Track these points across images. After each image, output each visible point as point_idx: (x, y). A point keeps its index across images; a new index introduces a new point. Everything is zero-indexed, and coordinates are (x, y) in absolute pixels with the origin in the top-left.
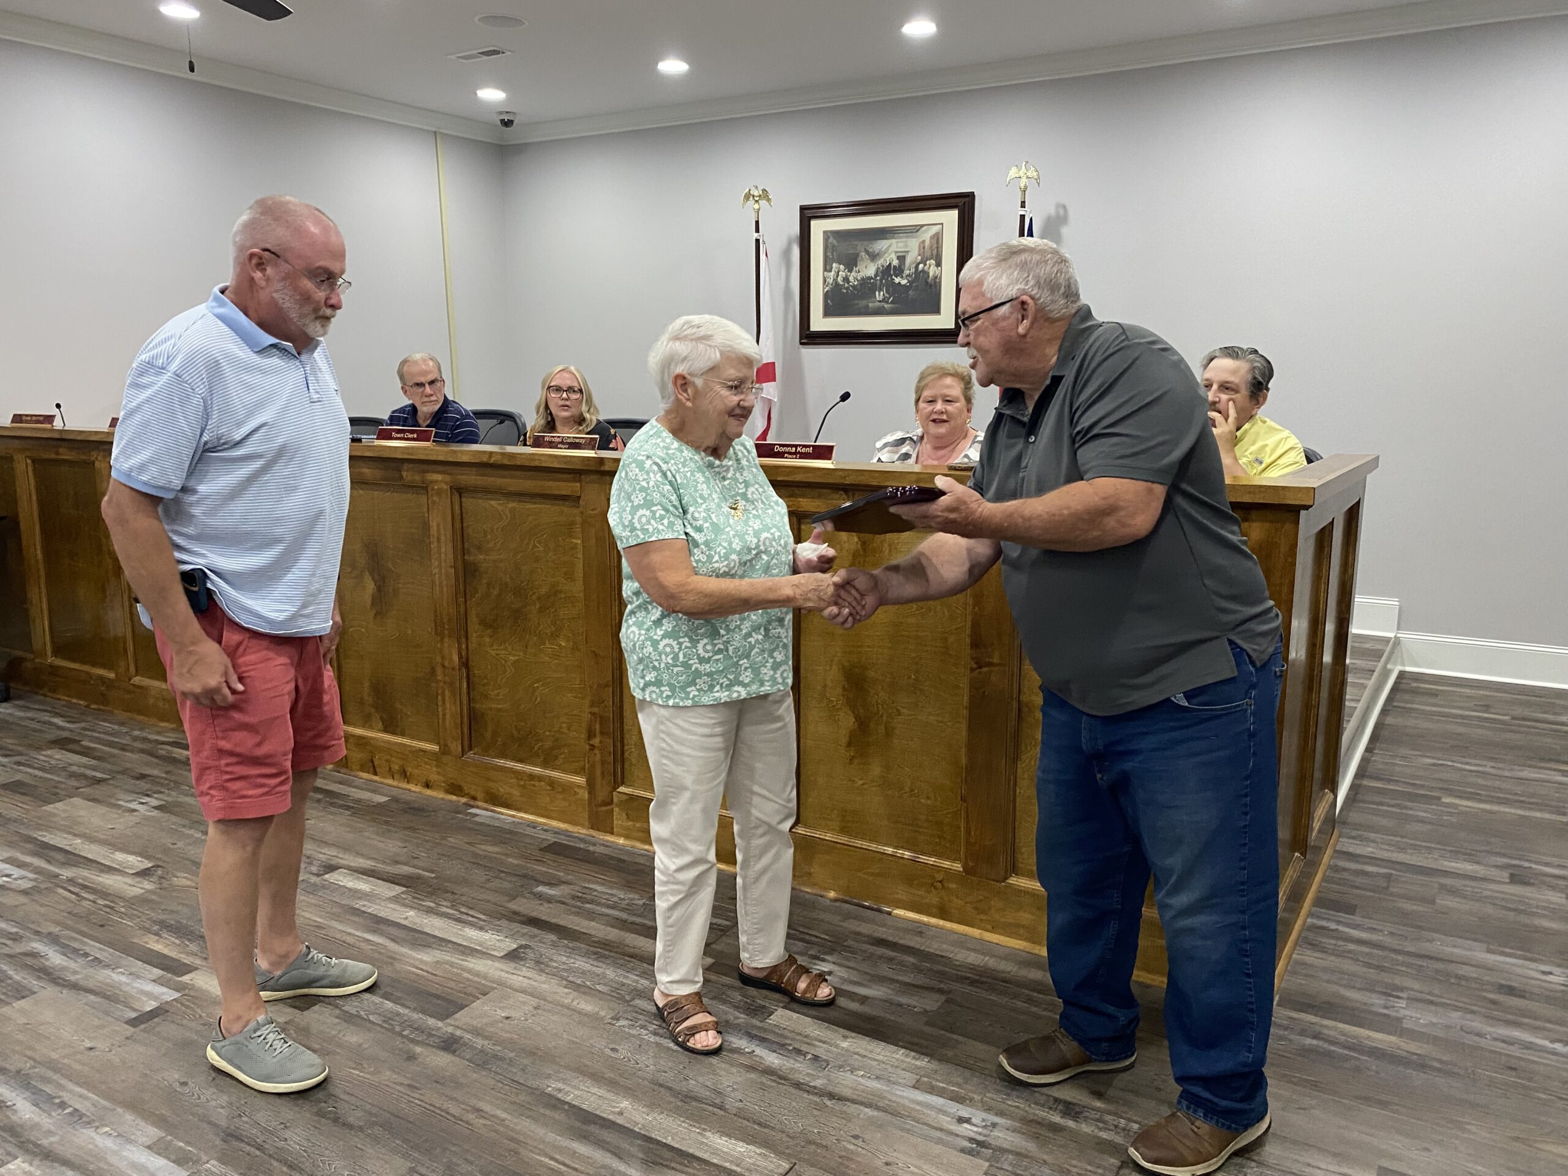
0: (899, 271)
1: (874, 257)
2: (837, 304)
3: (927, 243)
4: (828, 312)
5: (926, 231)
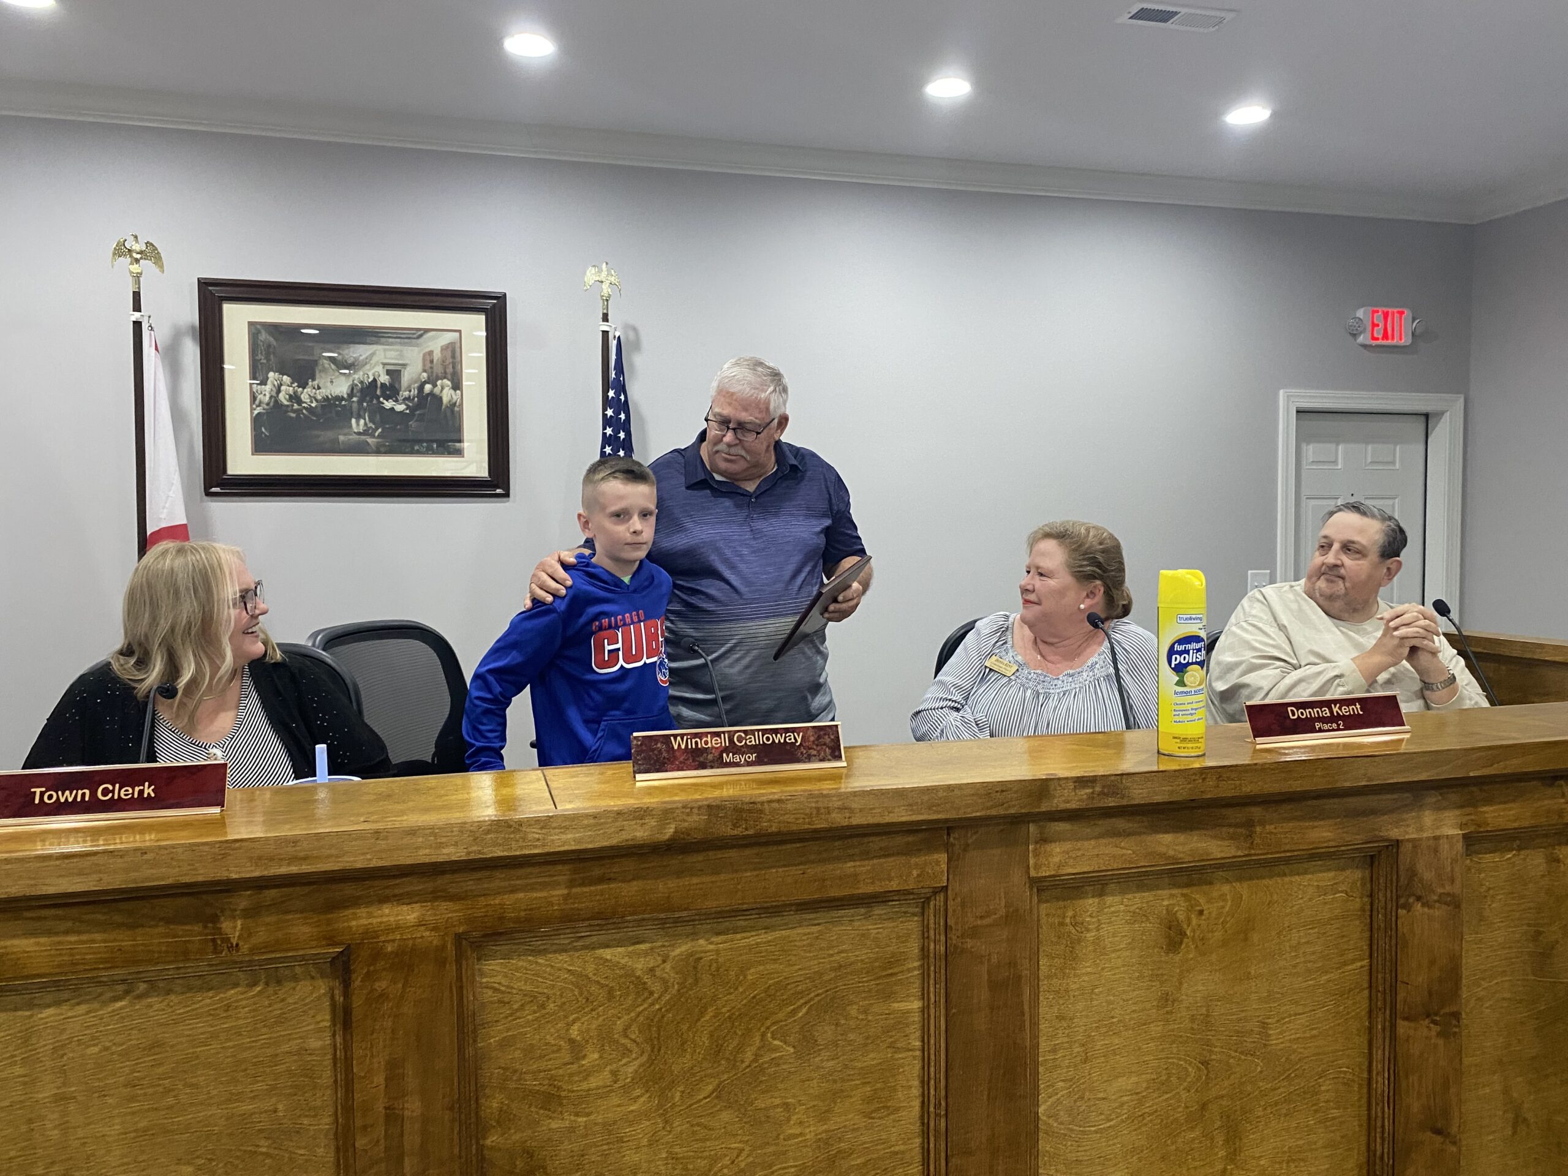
0: (391, 391)
1: (345, 368)
2: (277, 432)
3: (437, 355)
4: (261, 446)
5: (434, 338)
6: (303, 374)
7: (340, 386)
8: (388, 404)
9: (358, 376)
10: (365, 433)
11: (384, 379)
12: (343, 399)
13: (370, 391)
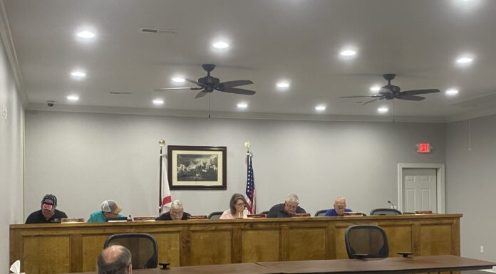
1: (195, 163)
3: (213, 160)
4: (179, 179)
5: (212, 157)
6: (187, 165)
7: (194, 167)
8: (203, 170)
9: (198, 165)
10: (199, 176)
11: (203, 165)
12: (194, 169)
13: (200, 168)
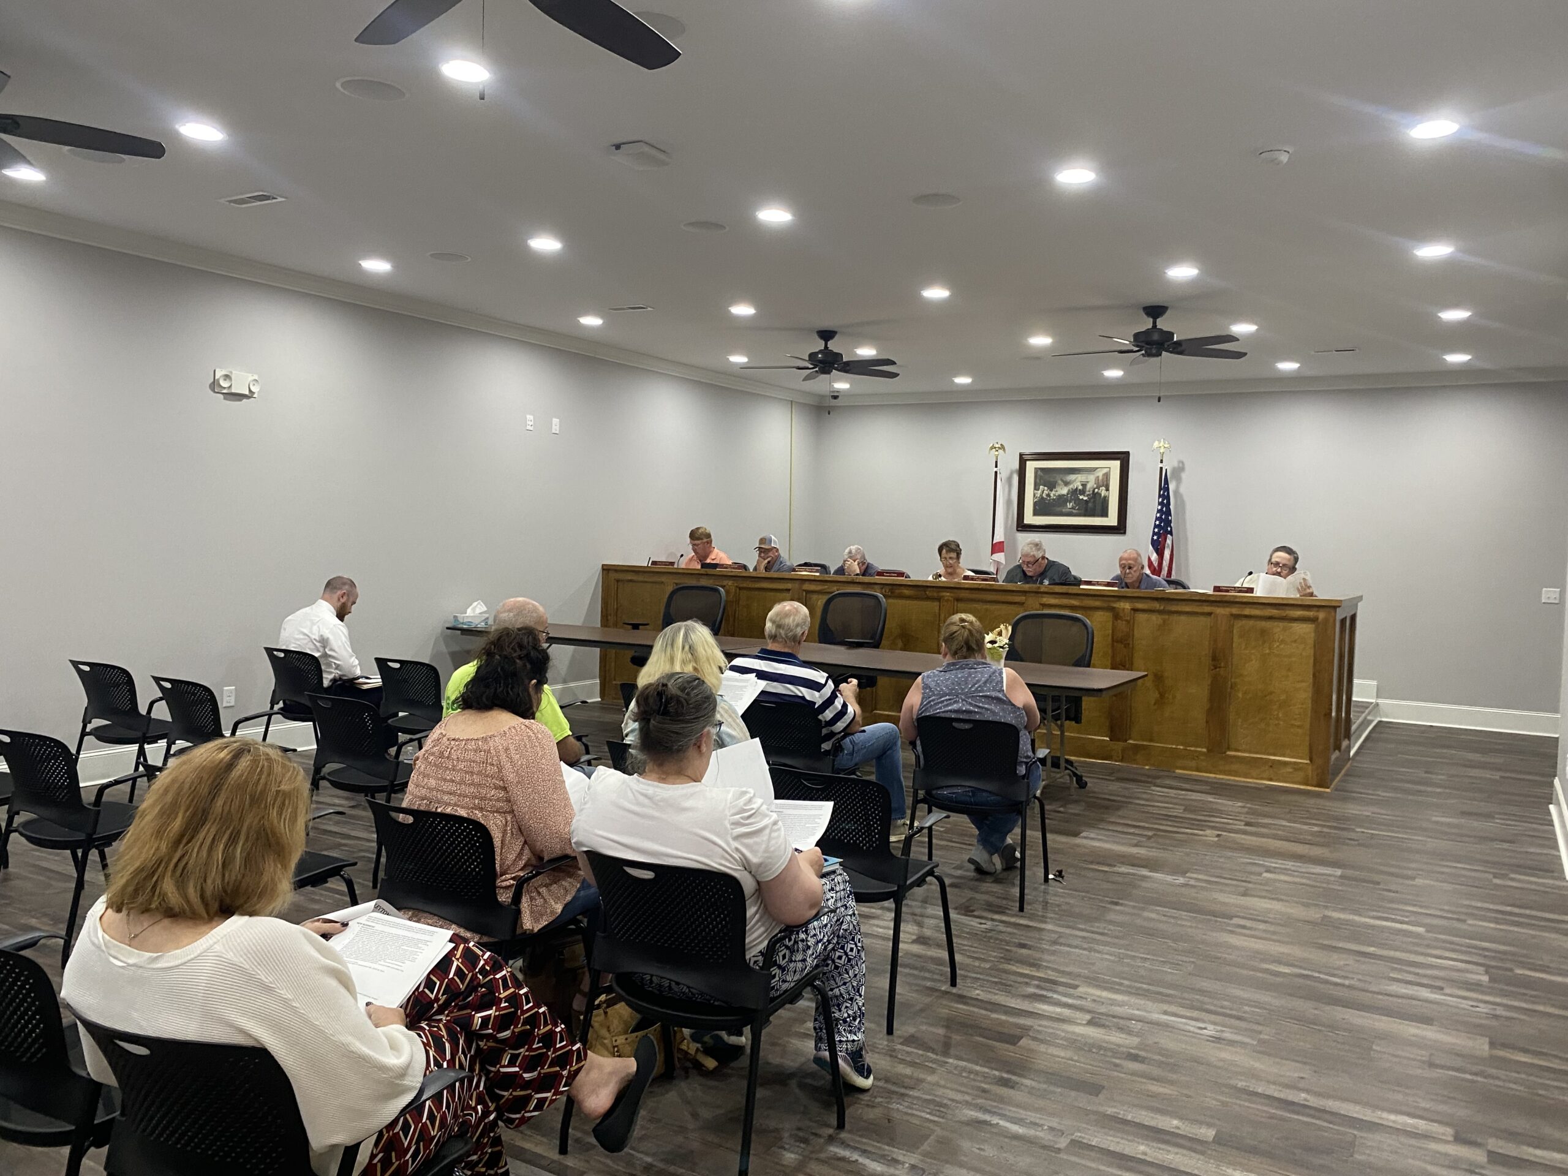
0: (1083, 492)
1: (1066, 484)
2: (1041, 508)
3: (1100, 478)
4: (1036, 513)
5: (1099, 471)
6: (1052, 486)
7: (1064, 491)
8: (1081, 497)
9: (1071, 486)
10: (1073, 508)
11: (1080, 487)
12: (1064, 495)
13: (1075, 492)
